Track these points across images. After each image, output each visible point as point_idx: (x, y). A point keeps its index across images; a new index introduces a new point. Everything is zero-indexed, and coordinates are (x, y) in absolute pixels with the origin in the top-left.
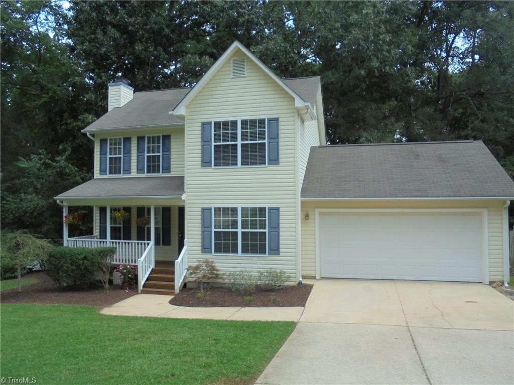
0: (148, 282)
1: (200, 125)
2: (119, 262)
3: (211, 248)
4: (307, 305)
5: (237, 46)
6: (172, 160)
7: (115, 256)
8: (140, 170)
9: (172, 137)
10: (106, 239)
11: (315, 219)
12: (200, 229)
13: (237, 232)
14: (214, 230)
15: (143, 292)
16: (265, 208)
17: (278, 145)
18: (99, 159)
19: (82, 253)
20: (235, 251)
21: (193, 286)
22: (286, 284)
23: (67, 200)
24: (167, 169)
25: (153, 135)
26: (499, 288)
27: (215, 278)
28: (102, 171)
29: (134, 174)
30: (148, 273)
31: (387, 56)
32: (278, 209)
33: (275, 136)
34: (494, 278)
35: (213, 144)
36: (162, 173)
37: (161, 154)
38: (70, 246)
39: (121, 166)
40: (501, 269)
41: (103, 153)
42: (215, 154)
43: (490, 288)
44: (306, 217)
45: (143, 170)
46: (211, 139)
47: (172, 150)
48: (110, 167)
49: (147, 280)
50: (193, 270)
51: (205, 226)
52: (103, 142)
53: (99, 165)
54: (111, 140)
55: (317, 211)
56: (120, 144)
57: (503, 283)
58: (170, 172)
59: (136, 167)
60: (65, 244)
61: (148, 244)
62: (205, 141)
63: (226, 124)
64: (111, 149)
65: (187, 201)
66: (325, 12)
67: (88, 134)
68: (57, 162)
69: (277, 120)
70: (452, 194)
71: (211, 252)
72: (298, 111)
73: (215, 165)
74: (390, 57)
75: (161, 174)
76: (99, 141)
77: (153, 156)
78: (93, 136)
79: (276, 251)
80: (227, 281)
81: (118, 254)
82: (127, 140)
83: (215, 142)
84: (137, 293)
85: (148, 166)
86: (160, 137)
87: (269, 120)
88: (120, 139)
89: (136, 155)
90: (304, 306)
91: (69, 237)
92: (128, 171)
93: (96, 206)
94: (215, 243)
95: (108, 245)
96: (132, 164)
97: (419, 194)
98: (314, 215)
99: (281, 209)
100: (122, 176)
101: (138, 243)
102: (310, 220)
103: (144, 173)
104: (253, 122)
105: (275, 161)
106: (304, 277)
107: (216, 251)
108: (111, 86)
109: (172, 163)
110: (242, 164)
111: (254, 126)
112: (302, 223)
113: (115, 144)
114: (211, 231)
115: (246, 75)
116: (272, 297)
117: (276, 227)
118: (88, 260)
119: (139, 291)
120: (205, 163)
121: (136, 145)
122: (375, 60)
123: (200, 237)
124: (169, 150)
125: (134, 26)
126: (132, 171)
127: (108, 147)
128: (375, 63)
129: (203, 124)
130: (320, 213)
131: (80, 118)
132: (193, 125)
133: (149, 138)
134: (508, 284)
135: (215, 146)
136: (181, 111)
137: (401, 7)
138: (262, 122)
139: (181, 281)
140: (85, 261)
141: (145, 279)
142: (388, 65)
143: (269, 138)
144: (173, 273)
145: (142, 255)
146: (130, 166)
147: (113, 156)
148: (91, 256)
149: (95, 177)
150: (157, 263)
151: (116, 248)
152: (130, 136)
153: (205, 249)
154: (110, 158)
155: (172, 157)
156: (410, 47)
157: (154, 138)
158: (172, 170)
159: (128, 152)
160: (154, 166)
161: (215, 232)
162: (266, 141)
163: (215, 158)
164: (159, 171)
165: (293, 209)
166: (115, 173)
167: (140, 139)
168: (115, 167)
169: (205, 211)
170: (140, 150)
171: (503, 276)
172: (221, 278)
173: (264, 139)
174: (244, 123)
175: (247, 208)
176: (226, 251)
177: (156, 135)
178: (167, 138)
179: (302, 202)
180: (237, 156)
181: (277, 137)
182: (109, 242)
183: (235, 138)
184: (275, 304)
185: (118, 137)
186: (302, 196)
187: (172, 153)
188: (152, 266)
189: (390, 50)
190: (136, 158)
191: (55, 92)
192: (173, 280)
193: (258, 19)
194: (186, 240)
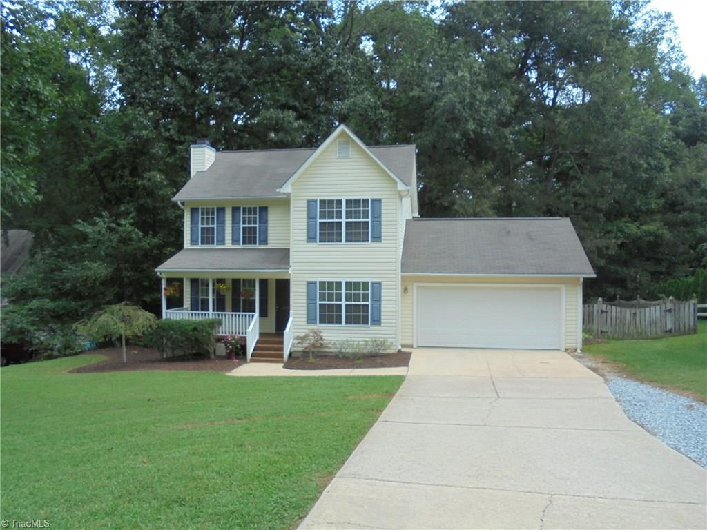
0: (255, 352)
1: (306, 202)
2: (226, 333)
3: (315, 319)
4: (410, 364)
5: (342, 129)
6: (269, 232)
7: (221, 328)
8: (235, 241)
9: (269, 209)
10: (208, 310)
11: (413, 292)
12: (305, 301)
13: (341, 305)
14: (319, 302)
15: (252, 361)
16: (368, 282)
17: (380, 224)
18: (189, 229)
19: (190, 325)
20: (339, 322)
21: (299, 355)
22: (389, 351)
23: (164, 272)
24: (264, 241)
25: (250, 206)
26: (572, 354)
27: (320, 347)
28: (194, 241)
29: (228, 244)
30: (255, 343)
31: (483, 118)
32: (380, 283)
33: (378, 216)
34: (569, 346)
35: (319, 221)
36: (259, 244)
37: (257, 226)
38: (172, 318)
39: (214, 237)
40: (574, 337)
41: (194, 222)
42: (320, 230)
43: (565, 354)
44: (405, 290)
45: (239, 241)
46: (316, 216)
47: (269, 222)
48: (202, 237)
49: (254, 350)
50: (301, 340)
51: (310, 299)
52: (194, 211)
53: (189, 235)
54: (202, 209)
55: (416, 284)
56: (213, 213)
57: (576, 350)
58: (266, 244)
59: (231, 238)
60: (164, 317)
61: (253, 316)
62: (311, 217)
63: (331, 202)
64: (202, 218)
65: (292, 275)
66: (420, 67)
67: (179, 203)
68: (119, 225)
69: (380, 200)
70: (535, 271)
71: (316, 323)
72: (399, 192)
73: (320, 241)
74: (486, 119)
75: (257, 246)
76: (189, 210)
77: (249, 227)
78: (183, 203)
79: (377, 322)
80: (332, 350)
81: (224, 325)
82: (221, 210)
83: (320, 219)
84: (246, 362)
85: (244, 238)
86: (256, 208)
87: (373, 200)
88: (214, 209)
89: (230, 225)
90: (407, 366)
91: (168, 308)
92: (222, 241)
93: (187, 279)
94: (320, 315)
95: (210, 317)
96: (226, 235)
97: (506, 271)
98: (413, 289)
99: (383, 283)
100: (215, 246)
101: (232, 315)
102: (408, 294)
103: (239, 244)
104: (357, 201)
105: (378, 238)
106: (403, 346)
107: (320, 322)
108: (194, 148)
109: (269, 235)
110: (347, 241)
111: (357, 205)
112: (402, 296)
113: (208, 213)
114: (316, 304)
115: (350, 157)
116: (379, 360)
117: (377, 300)
118: (198, 331)
119: (248, 360)
120: (311, 239)
121: (230, 216)
122: (471, 122)
123: (305, 308)
124: (266, 222)
125: (208, 74)
126: (226, 242)
127: (200, 217)
128: (471, 126)
129: (309, 202)
130: (418, 288)
131: (145, 175)
132: (298, 202)
133: (244, 209)
134: (581, 350)
135: (320, 223)
136: (287, 189)
137: (499, 64)
138: (366, 201)
139: (289, 350)
140: (196, 332)
141: (252, 349)
142: (485, 126)
143: (373, 217)
144: (282, 343)
145: (249, 325)
146: (224, 237)
147: (205, 226)
148: (201, 327)
149: (185, 247)
150: (261, 334)
151: (222, 320)
152: (223, 206)
153: (310, 320)
154: (202, 228)
155: (269, 229)
156: (508, 107)
157: (250, 208)
158: (269, 242)
159: (221, 222)
160: (250, 237)
161: (320, 304)
162: (369, 220)
163: (320, 234)
164: (255, 243)
165: (394, 283)
166: (208, 243)
167: (235, 210)
168: (208, 238)
169: (310, 285)
170: (235, 221)
171: (576, 343)
172: (327, 347)
173: (368, 218)
174: (348, 202)
175: (351, 282)
176: (331, 322)
177: (252, 206)
178: (264, 210)
179: (402, 277)
180: (341, 233)
181: (380, 216)
182: (211, 314)
183: (339, 215)
184: (383, 365)
185: (211, 207)
186: (402, 272)
187: (269, 225)
188: (257, 337)
189: (487, 111)
190: (230, 229)
191: (117, 146)
192: (282, 349)
193: (346, 70)
194: (291, 311)
